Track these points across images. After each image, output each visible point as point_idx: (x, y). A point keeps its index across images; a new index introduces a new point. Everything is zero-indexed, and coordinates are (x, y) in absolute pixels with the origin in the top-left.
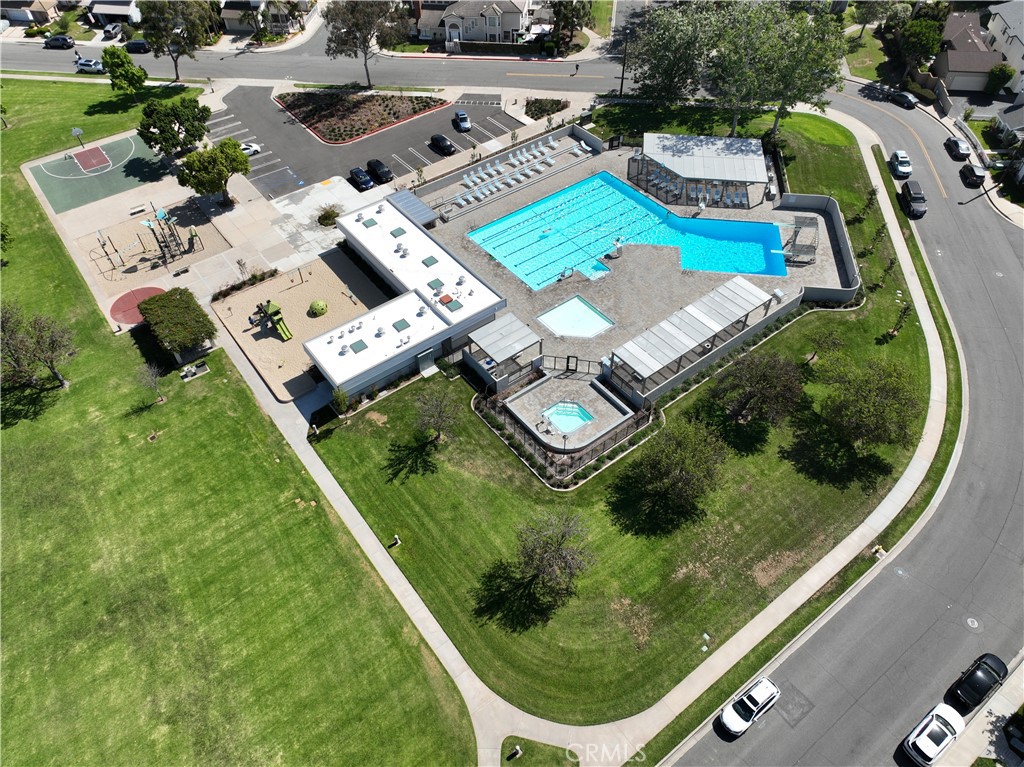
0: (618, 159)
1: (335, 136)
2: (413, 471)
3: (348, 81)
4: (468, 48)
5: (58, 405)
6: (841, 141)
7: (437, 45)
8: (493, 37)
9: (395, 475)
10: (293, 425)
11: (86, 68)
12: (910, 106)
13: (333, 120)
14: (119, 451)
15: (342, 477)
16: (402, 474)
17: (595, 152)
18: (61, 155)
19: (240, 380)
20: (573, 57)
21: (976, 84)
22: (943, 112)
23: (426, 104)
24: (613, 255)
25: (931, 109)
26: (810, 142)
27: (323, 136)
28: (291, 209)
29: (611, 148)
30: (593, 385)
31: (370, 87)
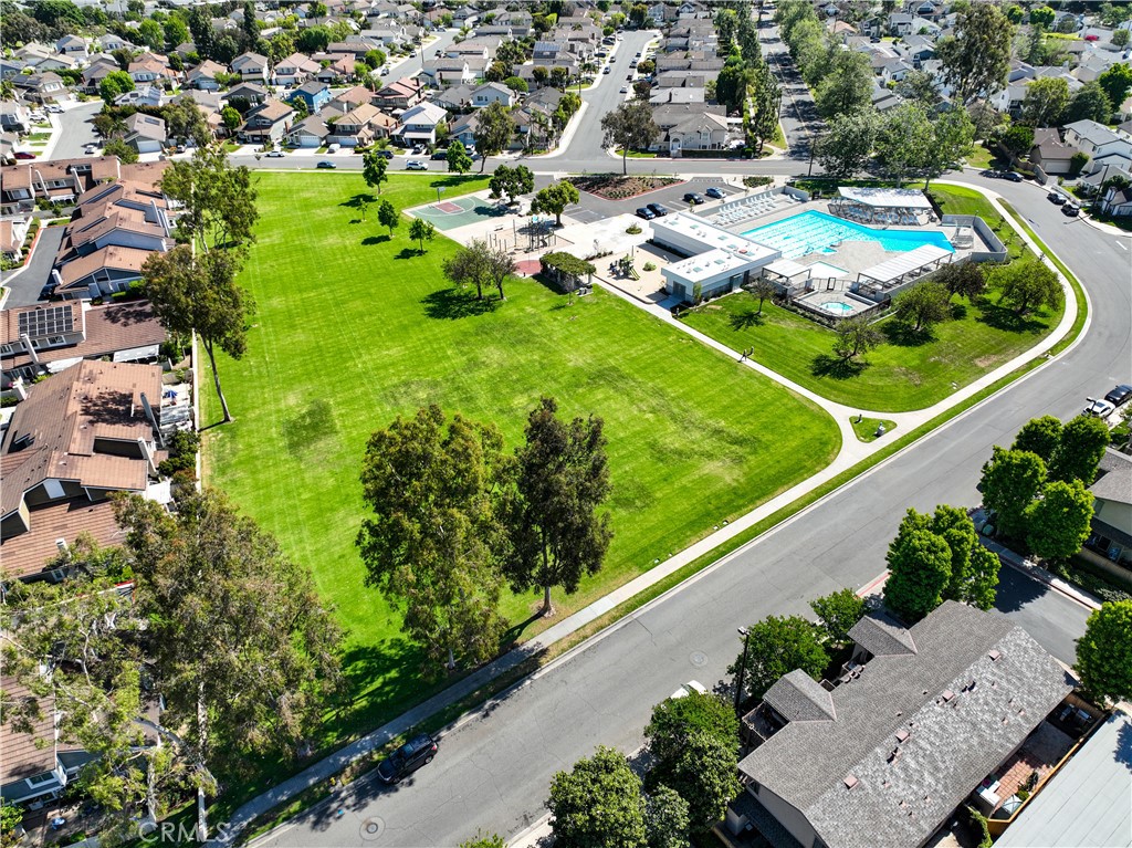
1: (615, 197)
2: (748, 325)
3: (607, 172)
4: (687, 154)
6: (974, 195)
7: (664, 153)
8: (705, 147)
9: (739, 327)
10: (664, 315)
12: (1018, 180)
13: (609, 188)
14: (555, 323)
16: (743, 327)
17: (803, 201)
18: (426, 206)
19: (615, 296)
20: (765, 159)
21: (1064, 167)
22: (1042, 183)
23: (671, 181)
25: (1033, 182)
26: (954, 196)
27: (605, 196)
28: (604, 227)
29: (813, 199)
30: (846, 295)
31: (625, 174)
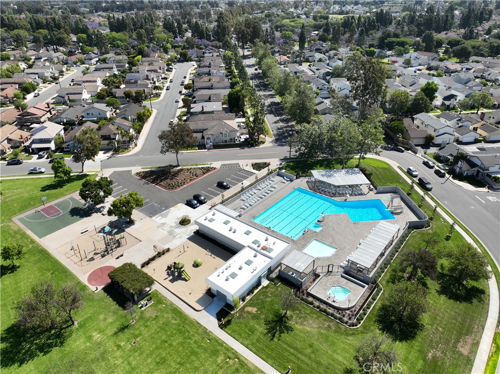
0: (302, 182)
1: (171, 187)
2: (281, 332)
3: (167, 164)
4: (216, 146)
5: (74, 335)
6: (385, 166)
7: (202, 146)
8: (226, 141)
9: (273, 336)
10: (209, 321)
11: (33, 171)
12: (402, 152)
13: (168, 181)
14: (118, 353)
15: (246, 343)
16: (277, 335)
17: (291, 181)
18: (33, 211)
19: (172, 304)
20: (262, 146)
21: (422, 142)
22: (416, 153)
23: (208, 170)
24: (320, 220)
25: (410, 151)
26: (375, 168)
27: (165, 188)
28: (164, 220)
29: (297, 178)
30: (342, 277)
31: (178, 166)
